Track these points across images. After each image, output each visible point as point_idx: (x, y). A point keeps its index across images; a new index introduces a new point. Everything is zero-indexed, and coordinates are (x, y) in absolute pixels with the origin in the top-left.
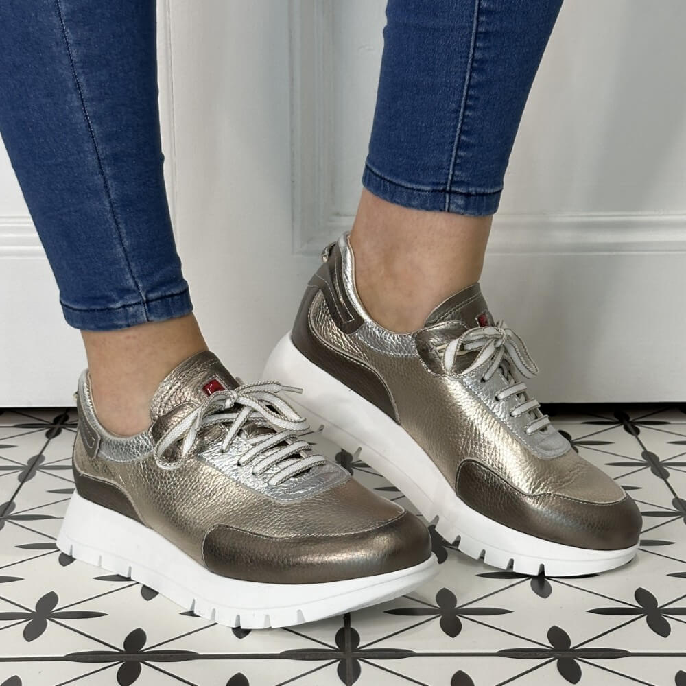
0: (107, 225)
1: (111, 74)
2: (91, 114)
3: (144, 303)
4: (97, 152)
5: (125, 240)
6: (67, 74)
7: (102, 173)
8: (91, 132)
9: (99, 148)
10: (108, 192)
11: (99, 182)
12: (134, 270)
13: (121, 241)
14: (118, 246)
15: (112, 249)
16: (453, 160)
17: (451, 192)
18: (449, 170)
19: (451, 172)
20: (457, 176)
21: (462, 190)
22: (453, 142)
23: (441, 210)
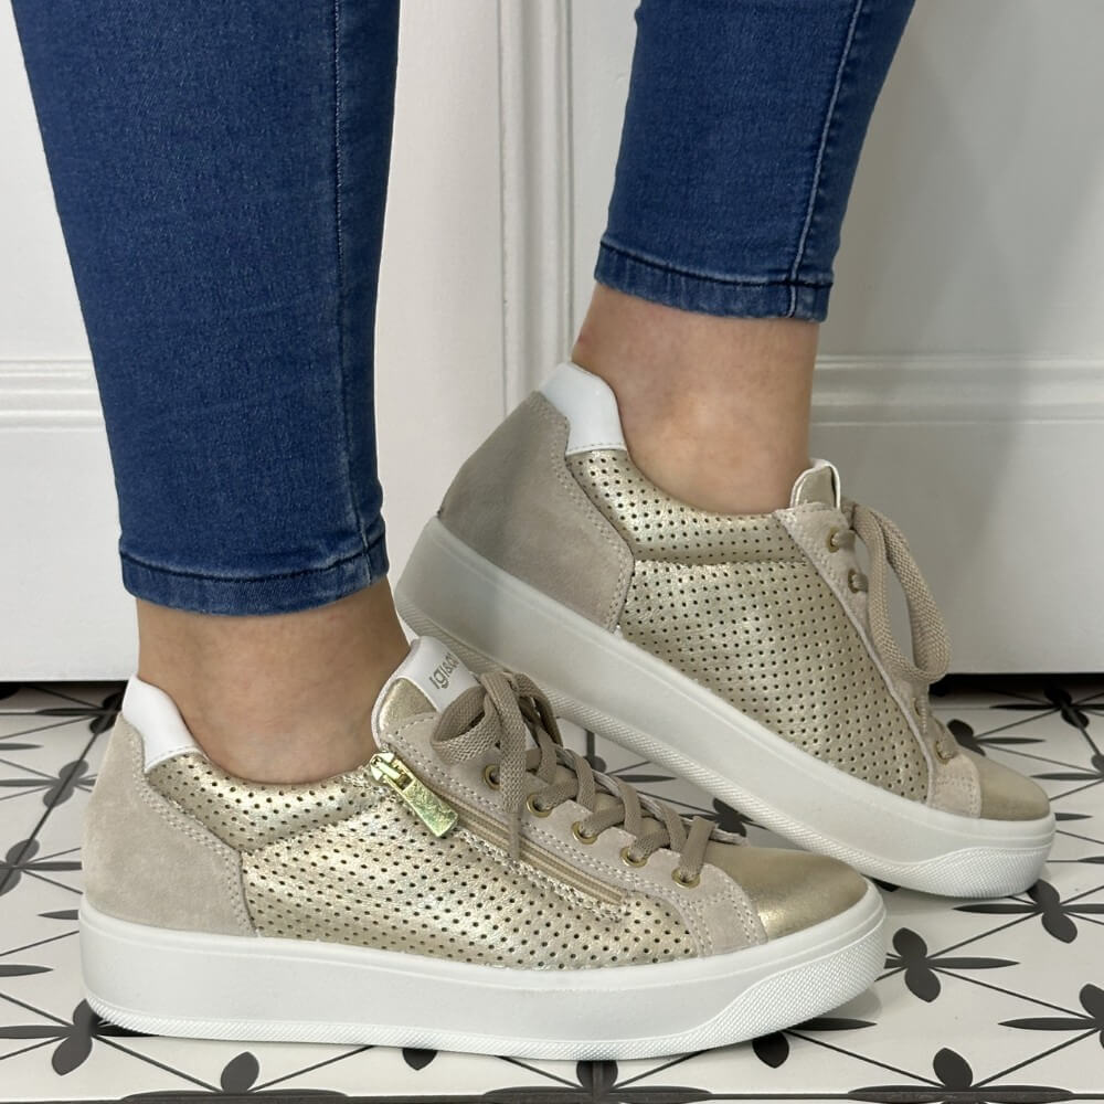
4: (341, 285)
8: (338, 248)
12: (356, 496)
15: (334, 460)
16: (806, 230)
17: (798, 284)
18: (797, 246)
19: (800, 251)
20: (809, 257)
21: (809, 279)
22: (805, 200)
23: (781, 314)
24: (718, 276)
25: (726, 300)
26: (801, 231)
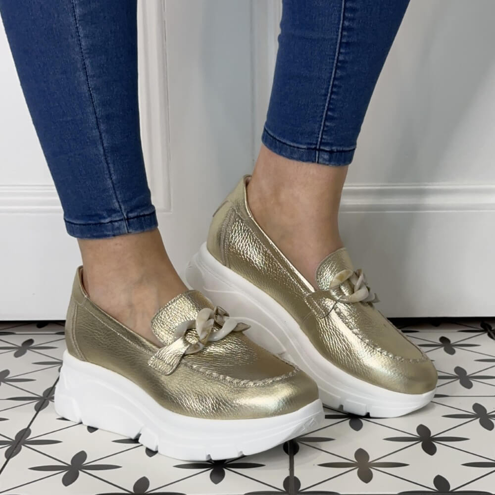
3: (125, 220)
5: (113, 175)
9: (97, 110)
12: (119, 197)
13: (111, 176)
16: (322, 128)
17: (320, 150)
18: (319, 134)
19: (320, 136)
20: (324, 139)
21: (327, 149)
22: (322, 116)
23: (313, 162)
24: (288, 143)
25: (292, 153)
26: (320, 128)
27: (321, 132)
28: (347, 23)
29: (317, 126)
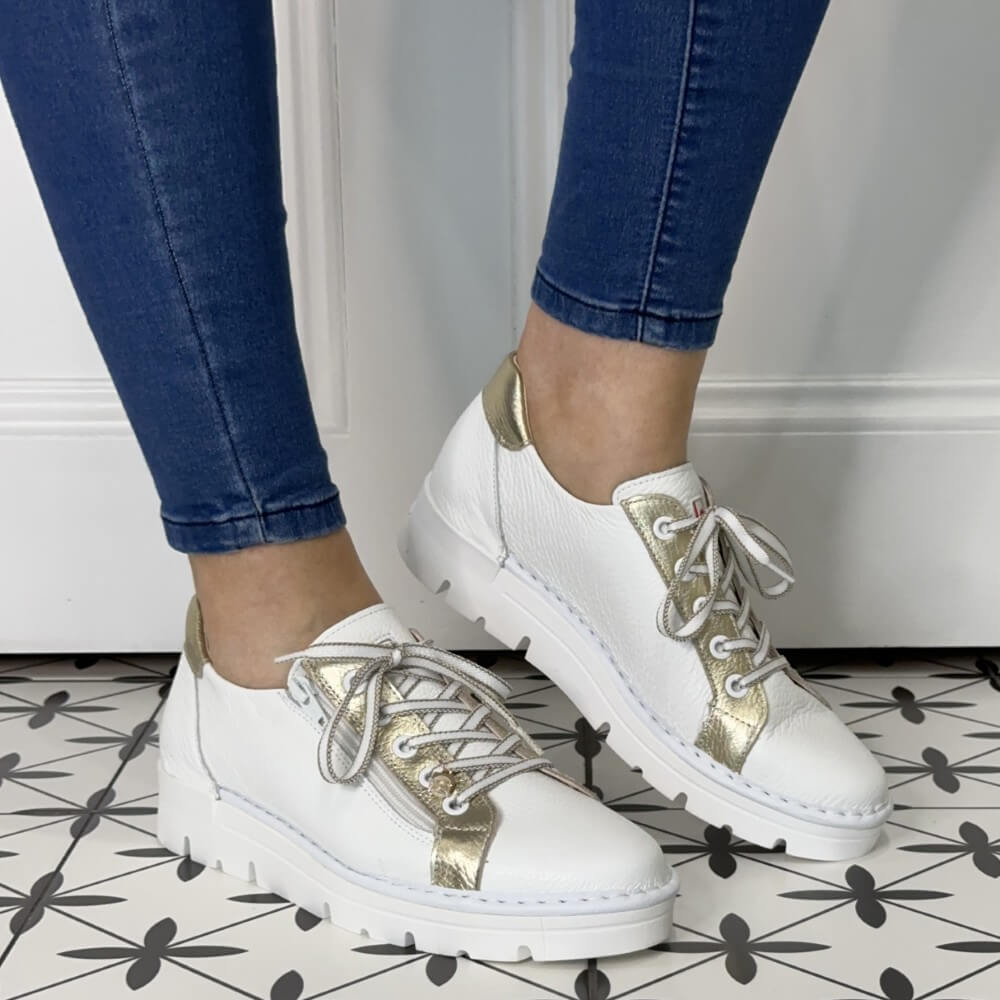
0: (206, 404)
1: (204, 195)
2: (178, 249)
3: (259, 516)
4: (188, 302)
5: (231, 426)
6: (146, 192)
7: (195, 331)
8: (178, 273)
9: (191, 296)
10: (206, 358)
11: (192, 344)
12: (246, 470)
13: (227, 427)
14: (222, 434)
15: (213, 437)
17: (645, 314)
18: (644, 281)
19: (646, 285)
20: (656, 292)
21: (659, 312)
22: (650, 243)
23: (632, 338)
24: (584, 298)
25: (590, 320)
26: (647, 269)
27: (648, 277)
28: (698, 49)
29: (640, 264)
